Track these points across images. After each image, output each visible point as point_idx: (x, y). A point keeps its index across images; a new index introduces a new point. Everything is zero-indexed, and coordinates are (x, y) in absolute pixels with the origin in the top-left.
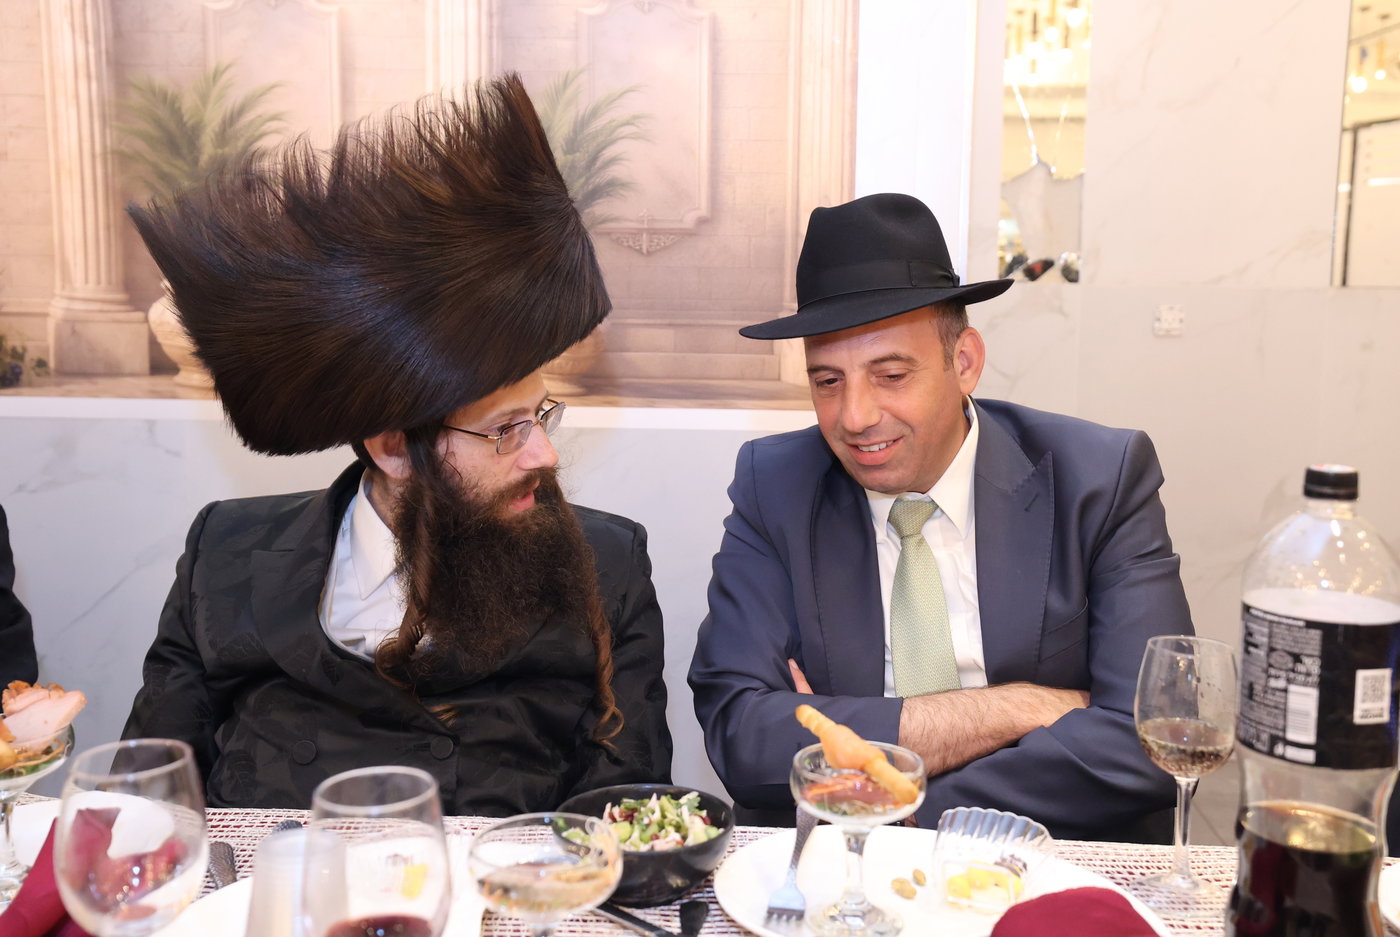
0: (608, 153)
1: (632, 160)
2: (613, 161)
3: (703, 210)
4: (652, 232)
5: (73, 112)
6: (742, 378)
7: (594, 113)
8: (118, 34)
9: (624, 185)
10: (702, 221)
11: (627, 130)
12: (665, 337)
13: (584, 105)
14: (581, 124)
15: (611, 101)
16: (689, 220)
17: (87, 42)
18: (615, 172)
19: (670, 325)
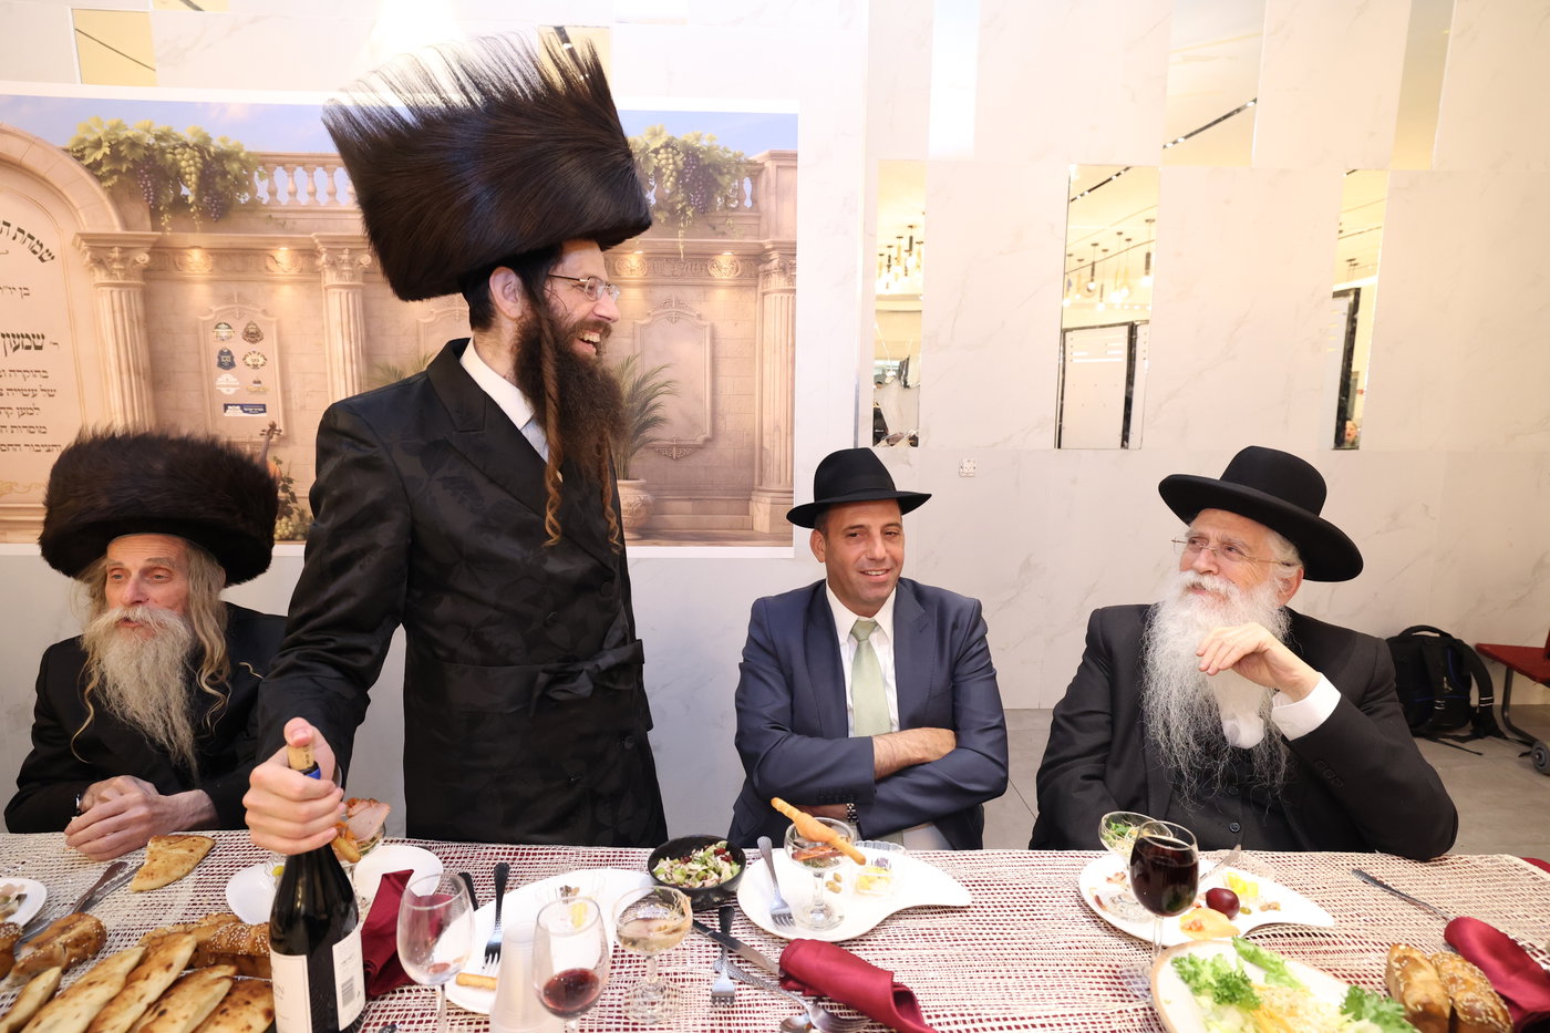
0: (653, 402)
1: (667, 406)
2: (656, 406)
3: (708, 434)
4: (678, 447)
5: (343, 382)
6: (731, 529)
7: (644, 379)
8: (368, 337)
9: (662, 420)
10: (707, 440)
11: (664, 389)
12: (687, 506)
13: (638, 375)
14: (638, 385)
15: (654, 372)
16: (700, 440)
17: (351, 342)
18: (658, 413)
19: (690, 499)
